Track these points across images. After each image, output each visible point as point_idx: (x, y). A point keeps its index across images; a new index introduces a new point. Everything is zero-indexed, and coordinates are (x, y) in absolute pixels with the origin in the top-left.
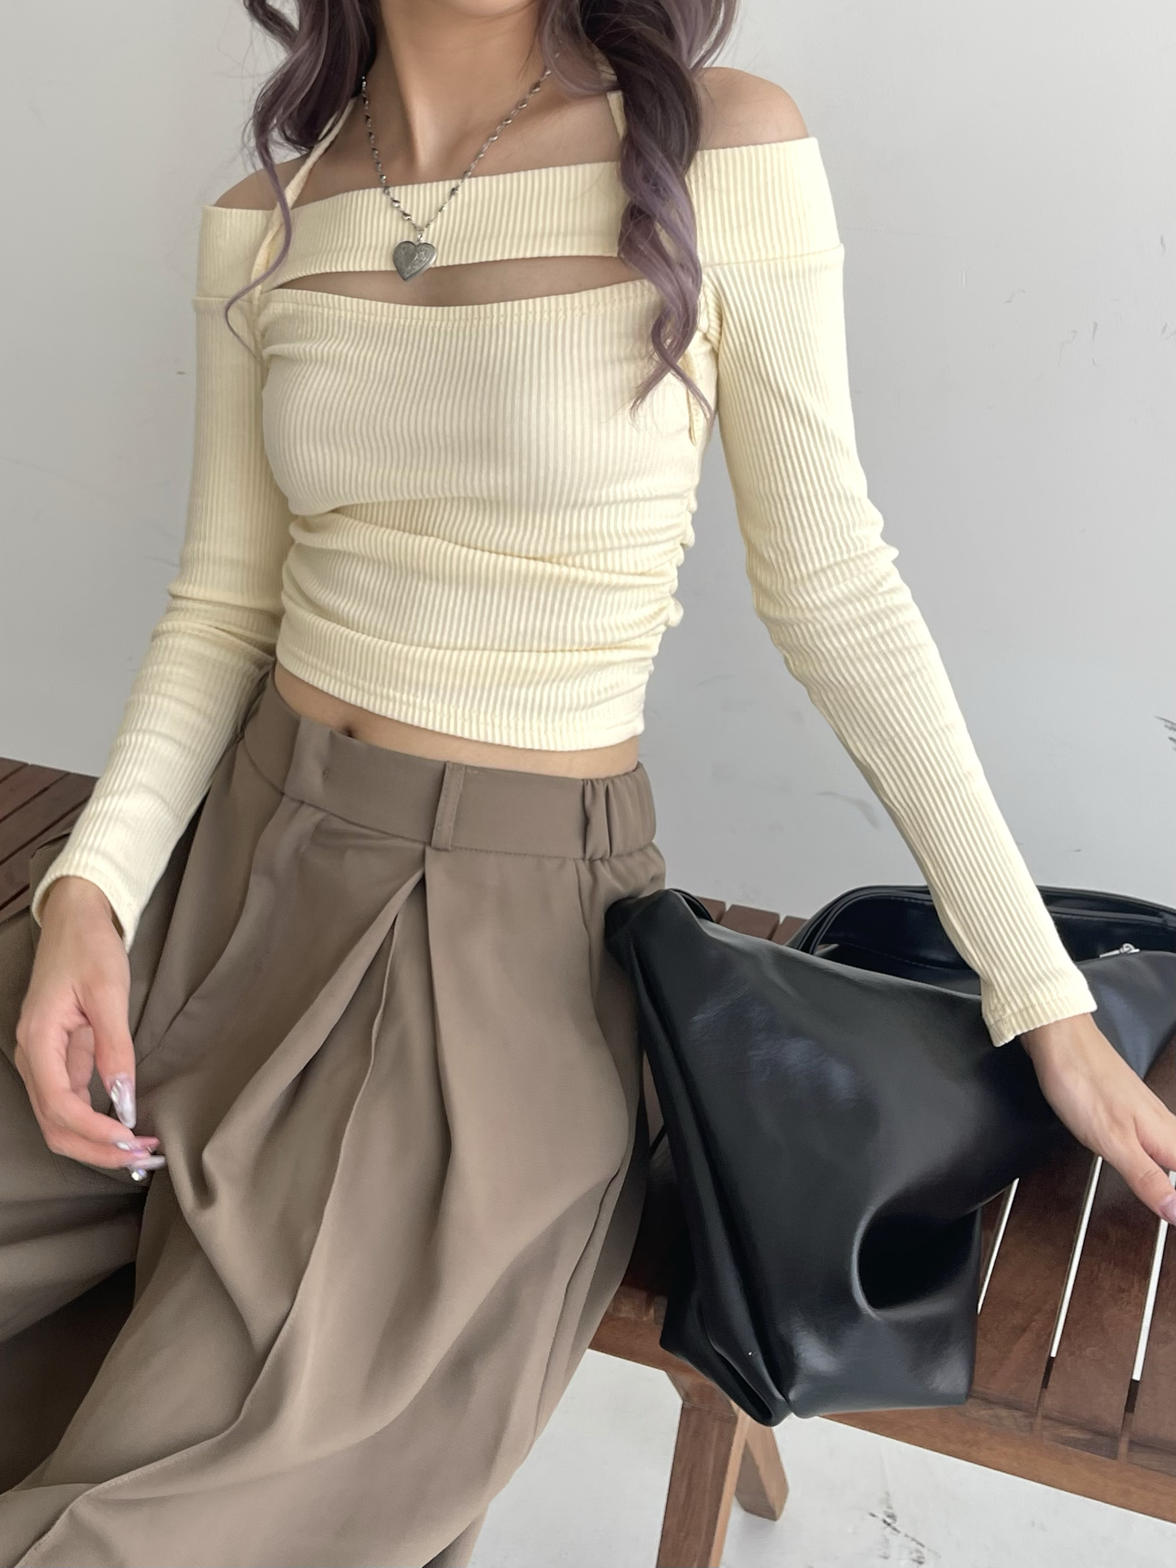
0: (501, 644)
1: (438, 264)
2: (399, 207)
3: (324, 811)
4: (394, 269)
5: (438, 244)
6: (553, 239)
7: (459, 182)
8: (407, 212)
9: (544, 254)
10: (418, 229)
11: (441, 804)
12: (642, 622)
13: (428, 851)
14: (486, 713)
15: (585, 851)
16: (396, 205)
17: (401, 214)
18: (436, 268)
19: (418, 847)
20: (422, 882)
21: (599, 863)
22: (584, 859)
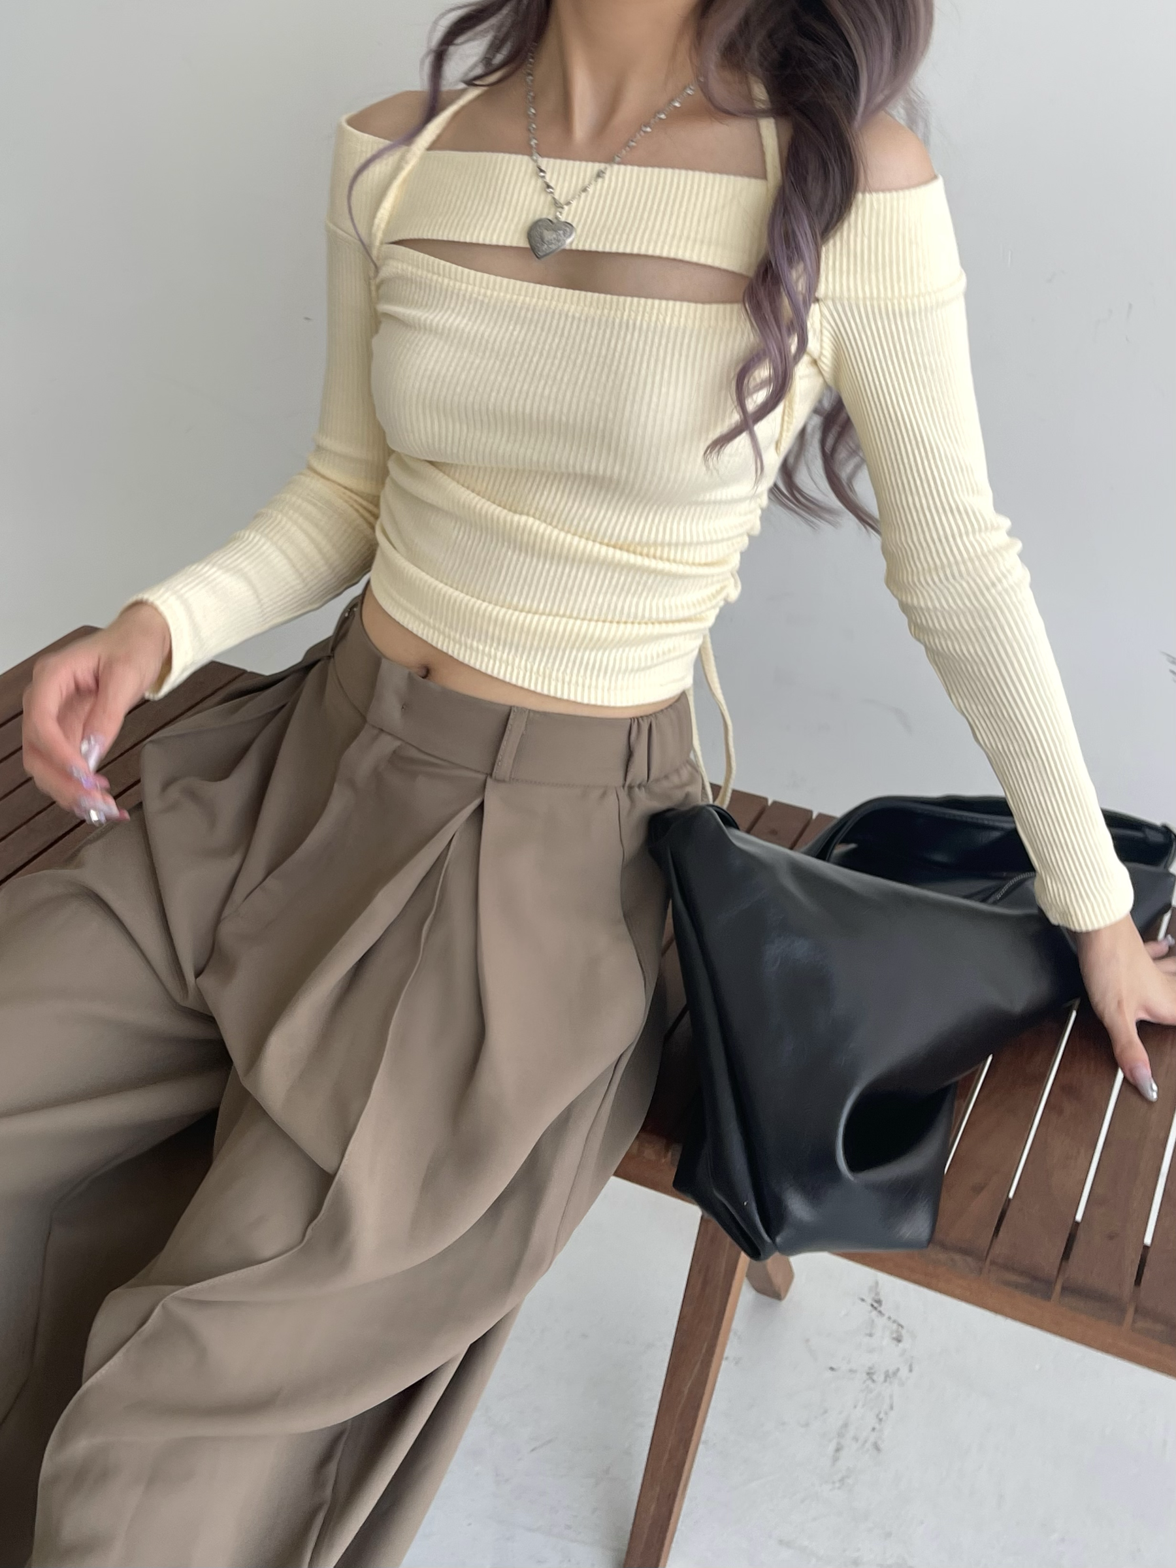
0: (579, 613)
1: (574, 247)
2: (543, 177)
3: (400, 739)
4: (528, 246)
5: (578, 225)
6: (690, 243)
7: (607, 165)
8: (552, 184)
9: (680, 256)
10: (557, 205)
11: (504, 742)
12: (704, 601)
13: (489, 781)
14: (558, 670)
15: (625, 780)
16: (542, 174)
17: (545, 186)
18: (571, 251)
19: (482, 777)
20: (481, 807)
21: (636, 789)
22: (623, 786)
